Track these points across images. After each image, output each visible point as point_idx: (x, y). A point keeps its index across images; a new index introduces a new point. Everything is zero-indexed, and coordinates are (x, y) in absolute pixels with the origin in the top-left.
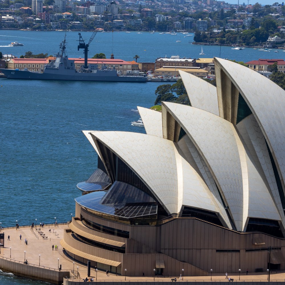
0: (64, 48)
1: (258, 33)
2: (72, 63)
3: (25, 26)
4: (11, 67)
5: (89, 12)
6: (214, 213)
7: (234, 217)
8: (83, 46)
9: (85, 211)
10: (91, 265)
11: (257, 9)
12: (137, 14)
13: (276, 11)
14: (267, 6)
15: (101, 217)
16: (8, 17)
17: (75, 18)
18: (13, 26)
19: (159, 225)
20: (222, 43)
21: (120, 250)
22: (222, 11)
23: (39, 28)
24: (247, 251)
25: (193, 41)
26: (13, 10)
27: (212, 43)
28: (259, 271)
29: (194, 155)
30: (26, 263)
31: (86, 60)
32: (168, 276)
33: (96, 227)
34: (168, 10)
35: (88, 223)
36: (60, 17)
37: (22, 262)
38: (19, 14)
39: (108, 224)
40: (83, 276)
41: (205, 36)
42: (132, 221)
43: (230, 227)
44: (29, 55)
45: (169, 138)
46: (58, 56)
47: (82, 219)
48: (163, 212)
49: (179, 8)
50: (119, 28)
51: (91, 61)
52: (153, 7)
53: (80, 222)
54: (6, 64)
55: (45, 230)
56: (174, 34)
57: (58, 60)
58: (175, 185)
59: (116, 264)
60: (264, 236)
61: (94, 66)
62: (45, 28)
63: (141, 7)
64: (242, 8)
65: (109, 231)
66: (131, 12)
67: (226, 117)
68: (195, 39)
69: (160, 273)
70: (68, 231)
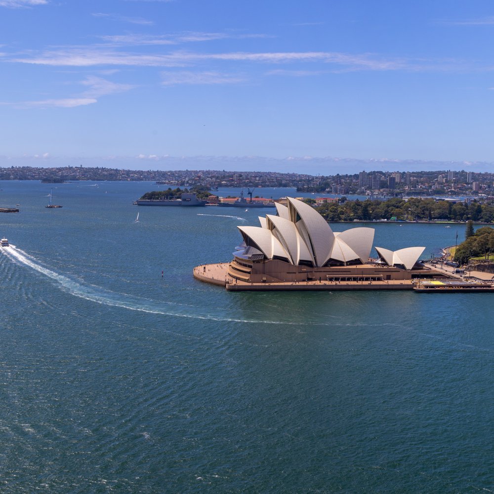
0: (242, 194)
1: (322, 187)
2: (246, 200)
3: (231, 186)
4: (222, 202)
5: (256, 180)
6: (286, 258)
7: (294, 260)
8: (250, 193)
9: (236, 257)
10: (237, 278)
11: (323, 178)
12: (275, 180)
13: (330, 179)
14: (327, 177)
15: (242, 260)
16: (224, 182)
17: (250, 182)
18: (226, 186)
19: (264, 263)
20: (308, 191)
21: (249, 273)
22: (309, 179)
23: (236, 186)
24: (299, 273)
25: (296, 191)
26: (226, 179)
27: (303, 192)
28: (304, 281)
29: (279, 235)
30: (213, 278)
31: (251, 199)
32: (267, 283)
33: (240, 264)
34: (288, 179)
35: (237, 262)
36: (245, 182)
37: (211, 278)
38: (228, 181)
39: (245, 263)
40: (234, 283)
41: (301, 189)
42: (254, 261)
43: (292, 264)
44: (229, 197)
45: (269, 229)
46: (240, 197)
47: (236, 261)
48: (265, 258)
49: (293, 178)
50: (268, 186)
51: (253, 199)
52: (282, 178)
53: (234, 262)
54: (220, 201)
55: (223, 265)
56: (290, 188)
57: (240, 199)
58: (271, 247)
59: (247, 278)
60: (306, 267)
61: (254, 201)
62: (239, 186)
63: (276, 178)
64: (317, 178)
65: (245, 265)
66: (273, 179)
67: (292, 221)
68: (297, 190)
69: (264, 282)
70: (230, 266)
